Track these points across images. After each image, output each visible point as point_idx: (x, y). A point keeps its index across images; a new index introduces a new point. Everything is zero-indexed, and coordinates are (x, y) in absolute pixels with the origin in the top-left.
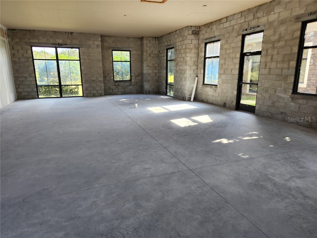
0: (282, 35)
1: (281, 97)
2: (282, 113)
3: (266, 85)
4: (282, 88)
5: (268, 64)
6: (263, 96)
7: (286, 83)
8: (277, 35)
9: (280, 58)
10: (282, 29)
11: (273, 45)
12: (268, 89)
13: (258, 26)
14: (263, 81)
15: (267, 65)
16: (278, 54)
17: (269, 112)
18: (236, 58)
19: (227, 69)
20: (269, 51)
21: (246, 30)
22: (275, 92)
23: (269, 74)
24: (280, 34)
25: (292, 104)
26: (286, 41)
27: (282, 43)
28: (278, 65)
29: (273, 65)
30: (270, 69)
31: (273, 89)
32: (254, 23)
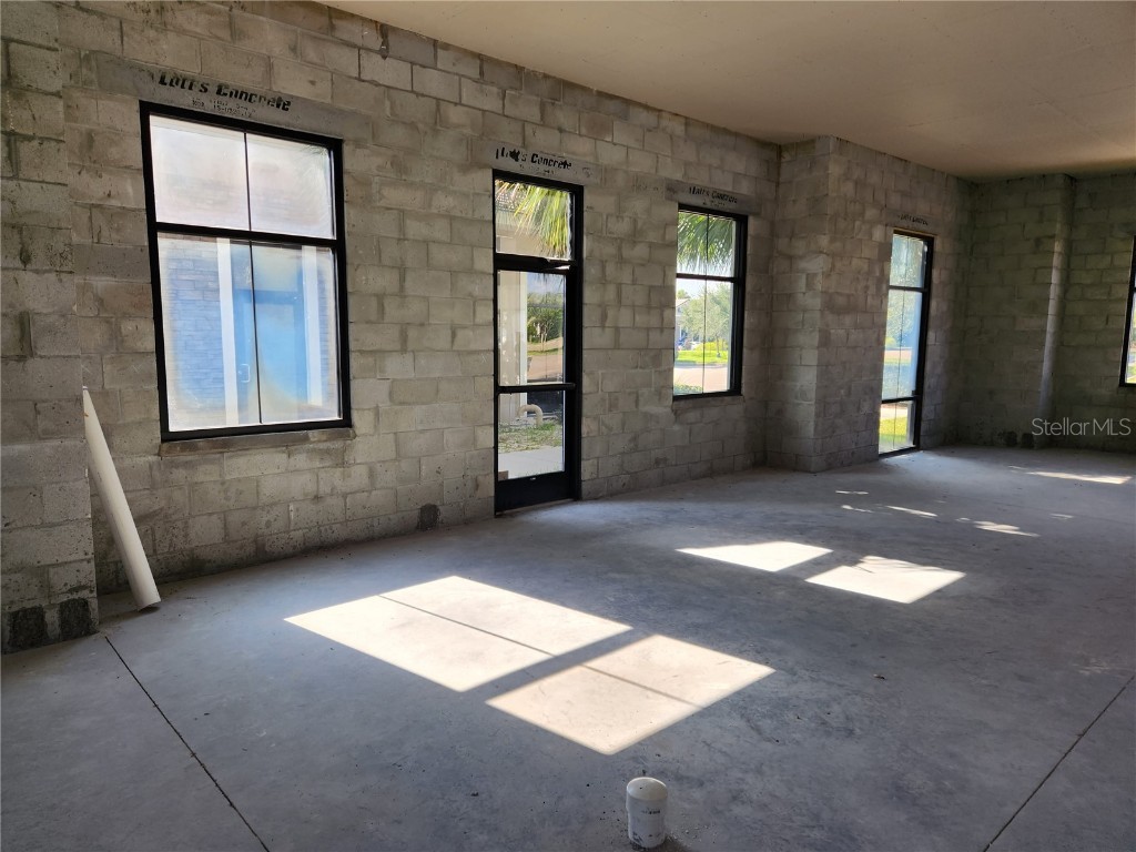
0: (640, 224)
1: (651, 415)
2: (657, 462)
3: (610, 386)
4: (653, 389)
5: (611, 313)
6: (603, 424)
7: (660, 372)
8: (626, 220)
9: (640, 299)
10: (638, 205)
11: (620, 249)
12: (617, 399)
13: (565, 164)
14: (600, 372)
15: (606, 317)
16: (634, 282)
17: (628, 473)
18: (471, 271)
19: (422, 325)
20: (610, 269)
21: (515, 155)
22: (637, 402)
23: (617, 346)
24: (635, 221)
25: (676, 428)
26: (651, 245)
27: (640, 251)
28: (637, 318)
29: (625, 318)
30: (617, 329)
31: (630, 394)
32: (544, 141)
